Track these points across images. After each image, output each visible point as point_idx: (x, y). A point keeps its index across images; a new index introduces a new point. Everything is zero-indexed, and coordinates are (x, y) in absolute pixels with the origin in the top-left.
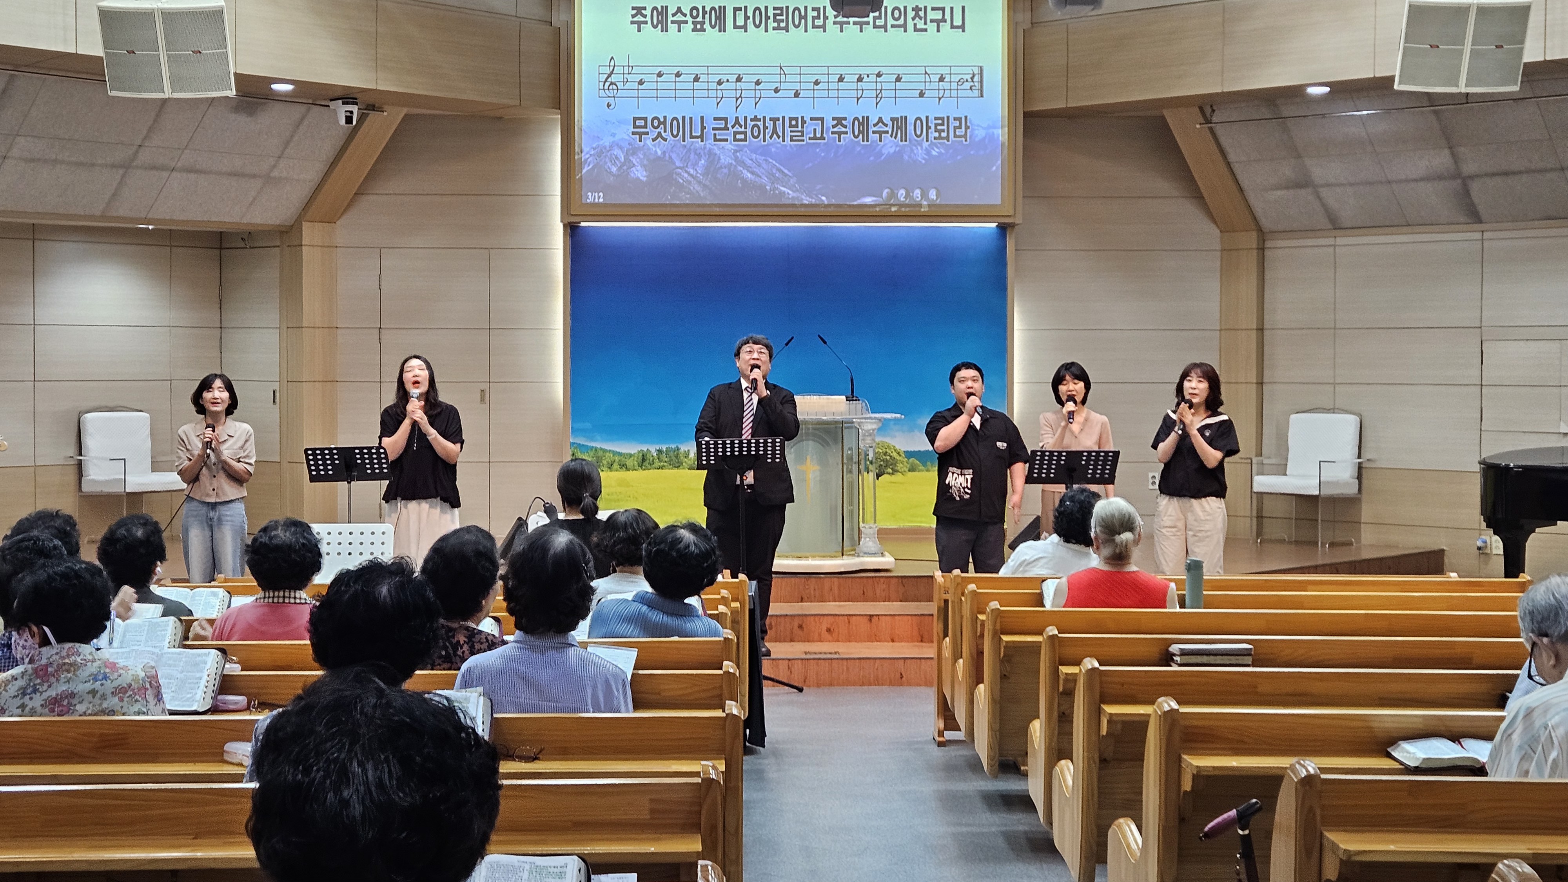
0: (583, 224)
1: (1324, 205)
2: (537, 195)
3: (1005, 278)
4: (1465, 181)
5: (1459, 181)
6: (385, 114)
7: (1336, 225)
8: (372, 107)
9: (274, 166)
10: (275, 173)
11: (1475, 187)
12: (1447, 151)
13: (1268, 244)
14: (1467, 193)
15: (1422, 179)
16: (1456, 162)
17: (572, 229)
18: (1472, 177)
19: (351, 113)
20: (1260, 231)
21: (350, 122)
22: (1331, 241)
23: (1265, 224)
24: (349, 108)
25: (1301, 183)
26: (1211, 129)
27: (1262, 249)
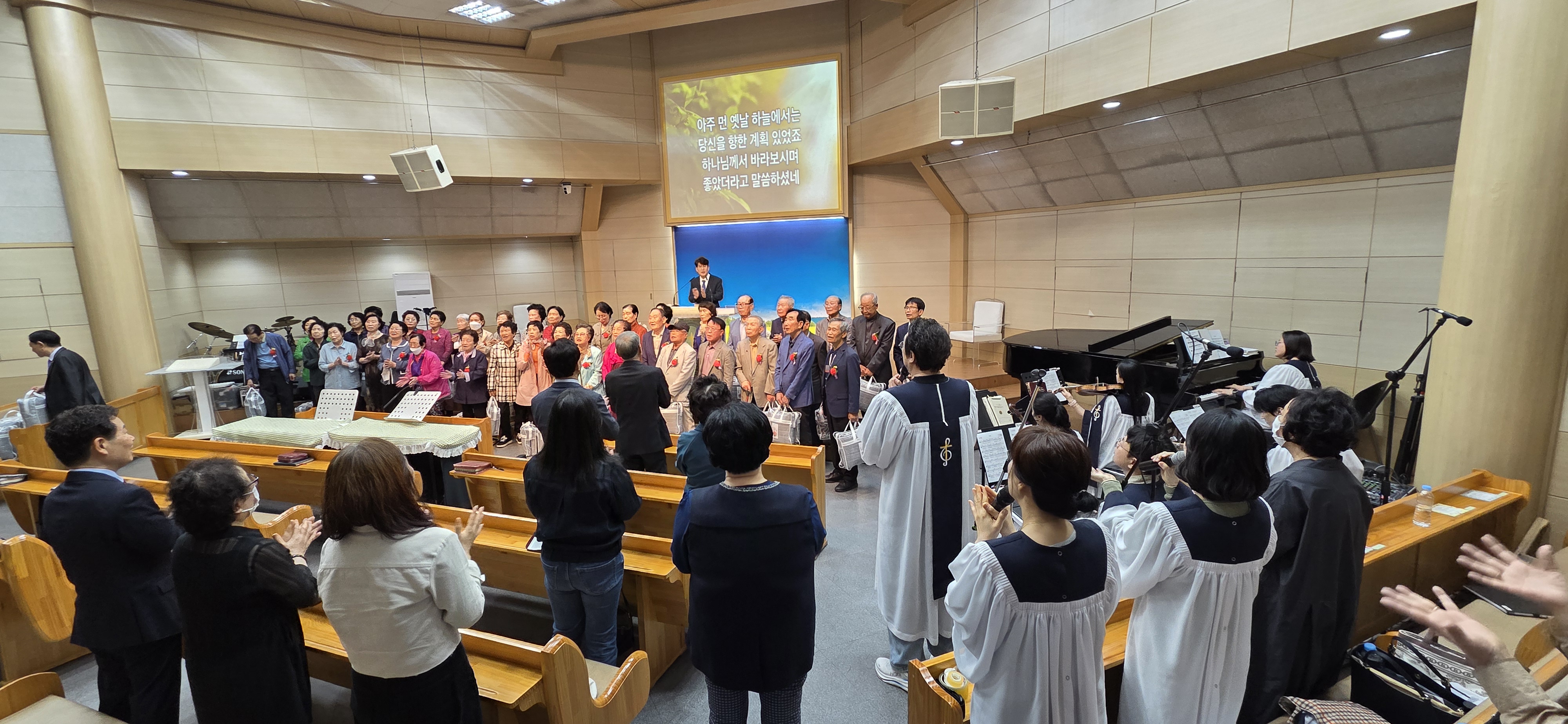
0: (679, 226)
1: (987, 200)
3: (849, 241)
4: (1043, 184)
5: (1041, 185)
6: (592, 187)
7: (996, 211)
8: (587, 185)
10: (559, 214)
11: (1048, 187)
12: (1030, 170)
13: (970, 220)
14: (1046, 191)
15: (1024, 185)
16: (1036, 175)
17: (675, 229)
18: (1045, 183)
19: (565, 189)
20: (965, 213)
21: (566, 192)
22: (994, 218)
23: (966, 210)
24: (565, 186)
25: (975, 190)
26: (931, 167)
27: (966, 222)
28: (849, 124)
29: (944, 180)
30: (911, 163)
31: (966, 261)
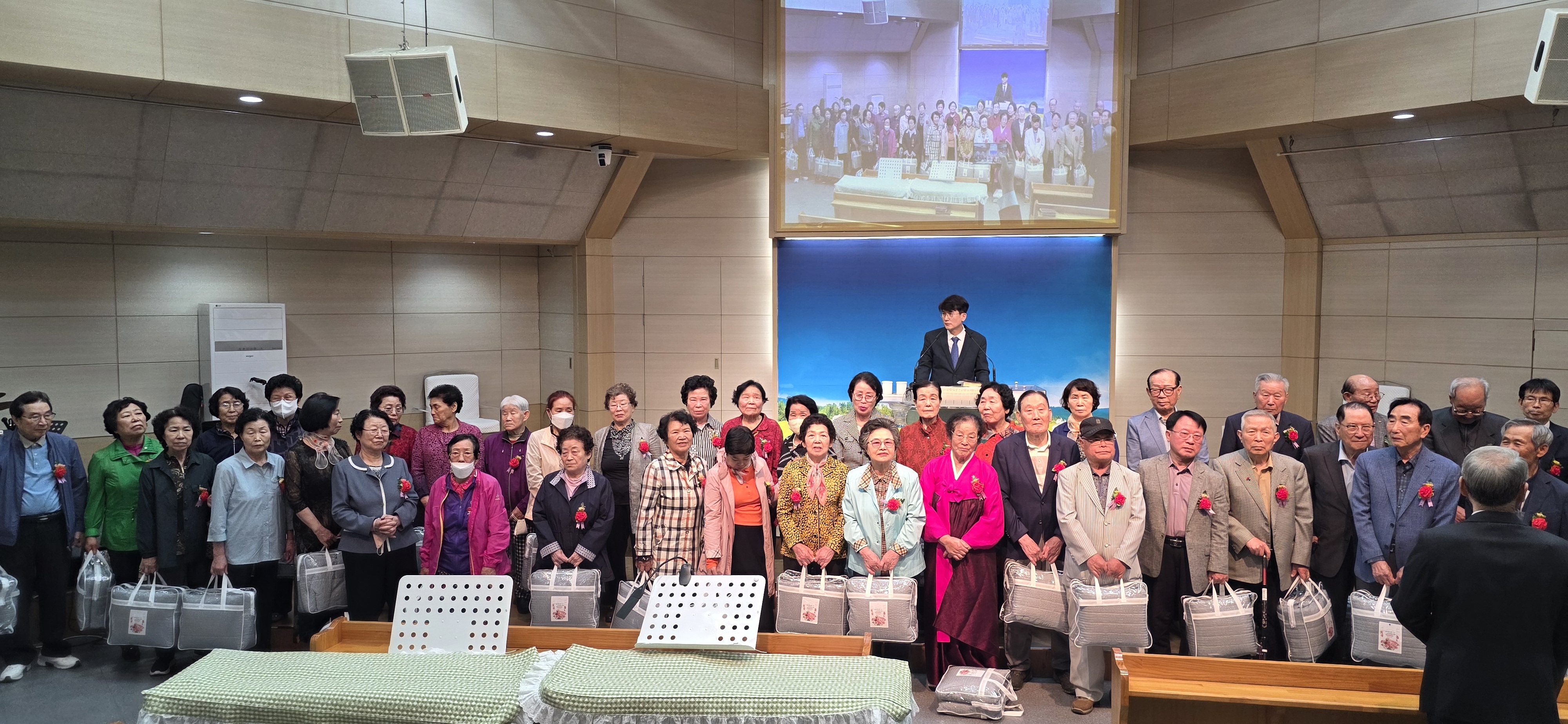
0: (787, 239)
1: (1383, 217)
2: (751, 217)
3: (1109, 276)
4: (1530, 193)
5: (1522, 195)
6: (637, 157)
7: (1392, 234)
8: (626, 152)
9: (558, 197)
10: (558, 203)
11: (1539, 200)
12: (1516, 169)
13: (1329, 247)
14: (1529, 205)
15: (1483, 194)
16: (1523, 179)
17: (779, 243)
18: (1537, 191)
19: (601, 155)
20: (1320, 237)
21: (602, 163)
22: (1386, 246)
23: (1324, 231)
24: (602, 152)
25: (1368, 198)
26: (1288, 157)
27: (1321, 252)
28: (1135, 77)
29: (1303, 179)
30: (1246, 150)
31: (1319, 316)
